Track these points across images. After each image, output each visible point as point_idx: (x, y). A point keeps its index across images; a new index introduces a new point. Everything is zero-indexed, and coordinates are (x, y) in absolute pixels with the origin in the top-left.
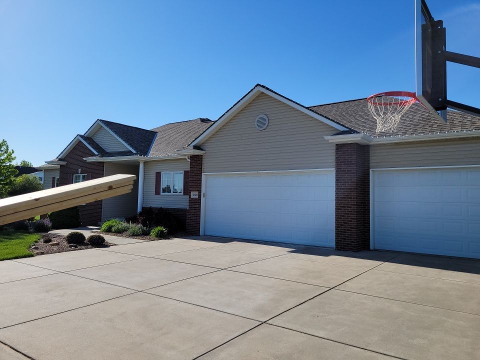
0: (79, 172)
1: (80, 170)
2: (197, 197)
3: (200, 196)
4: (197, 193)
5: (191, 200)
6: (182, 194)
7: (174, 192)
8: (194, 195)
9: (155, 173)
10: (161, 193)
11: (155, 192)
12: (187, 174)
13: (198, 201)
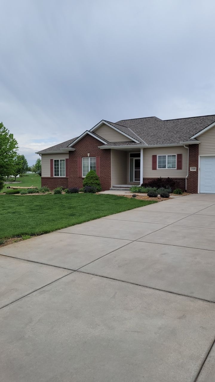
0: (88, 156)
1: (89, 154)
2: (195, 170)
3: (197, 170)
4: (196, 168)
5: (190, 173)
6: (176, 168)
7: (168, 168)
8: (193, 169)
9: (152, 156)
10: (158, 169)
11: (152, 168)
12: (180, 156)
13: (196, 173)
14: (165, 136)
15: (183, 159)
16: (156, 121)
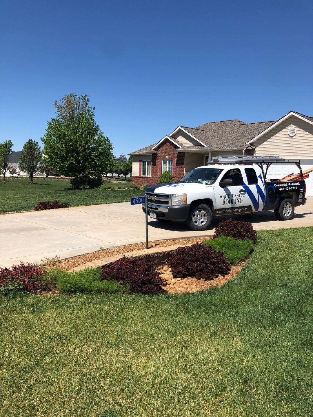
1: (167, 157)
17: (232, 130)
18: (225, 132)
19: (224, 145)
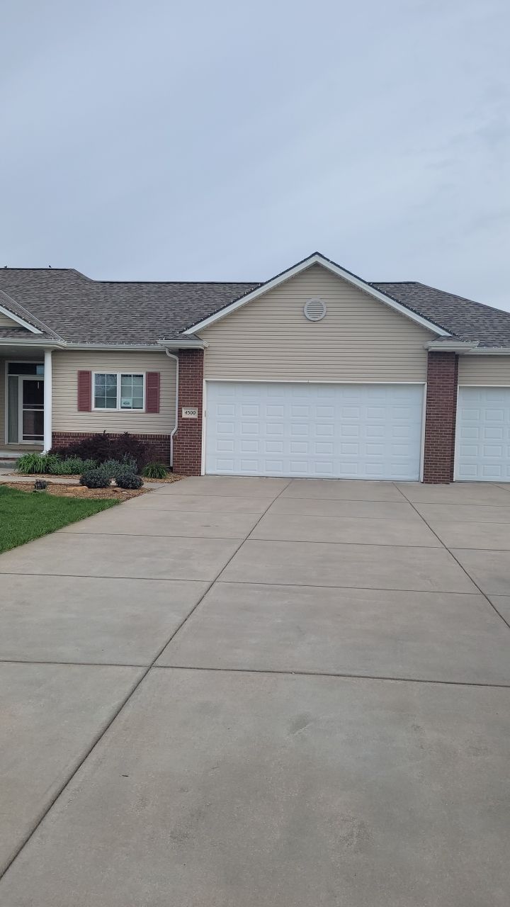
2: (195, 416)
3: (200, 414)
4: (196, 410)
6: (144, 410)
8: (188, 414)
9: (76, 372)
10: (93, 408)
11: (76, 406)
12: (153, 379)
13: (197, 423)
14: (111, 321)
15: (161, 386)
16: (79, 281)
17: (87, 295)
18: (64, 298)
19: (91, 332)
